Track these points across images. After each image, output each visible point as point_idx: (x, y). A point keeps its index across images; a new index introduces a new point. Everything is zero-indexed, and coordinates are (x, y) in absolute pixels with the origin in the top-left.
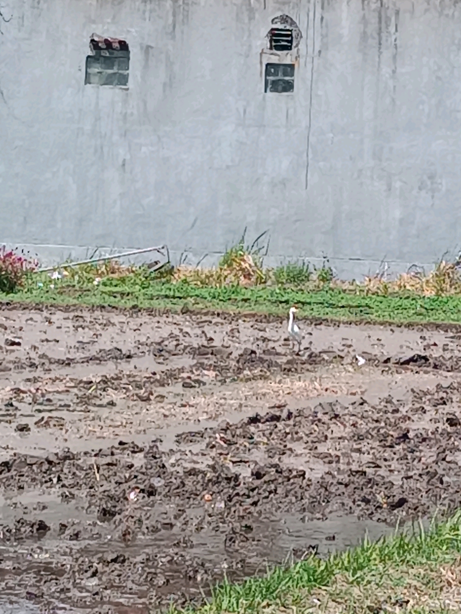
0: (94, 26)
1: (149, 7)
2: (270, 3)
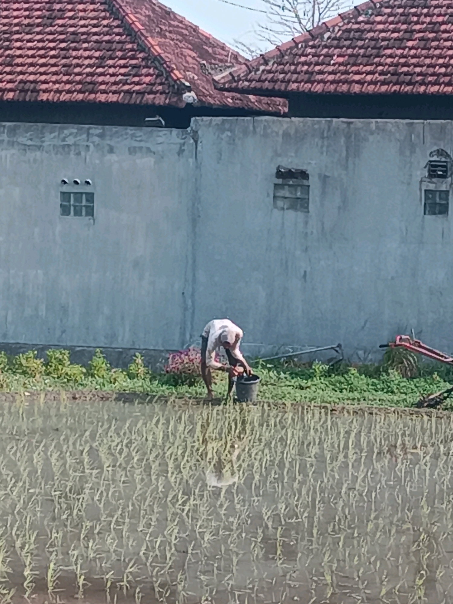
0: (280, 159)
1: (326, 143)
2: (428, 139)
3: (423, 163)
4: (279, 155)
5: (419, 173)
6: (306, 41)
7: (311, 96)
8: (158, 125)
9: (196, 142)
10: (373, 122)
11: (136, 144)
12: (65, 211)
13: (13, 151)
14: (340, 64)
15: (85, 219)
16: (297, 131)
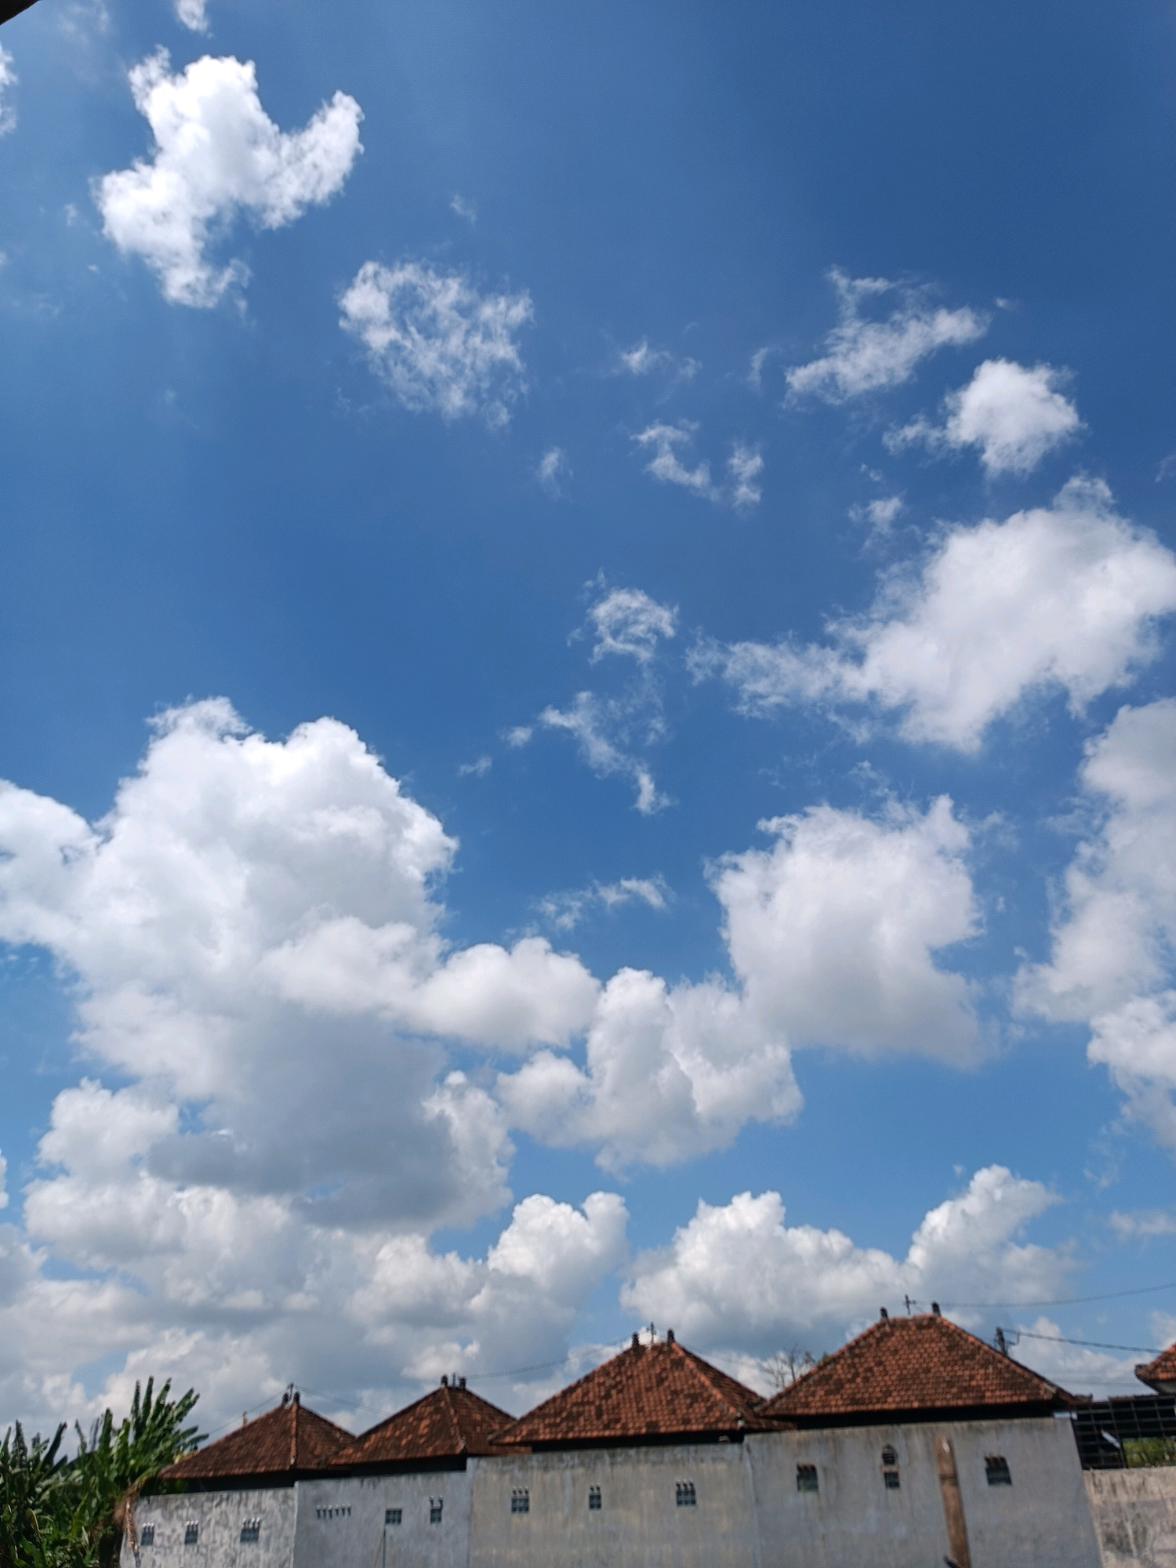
1: (822, 1445)
2: (880, 1438)
3: (880, 1455)
5: (878, 1461)
8: (725, 1442)
9: (749, 1451)
11: (716, 1455)
12: (679, 1503)
13: (648, 1466)
15: (691, 1507)
16: (804, 1439)
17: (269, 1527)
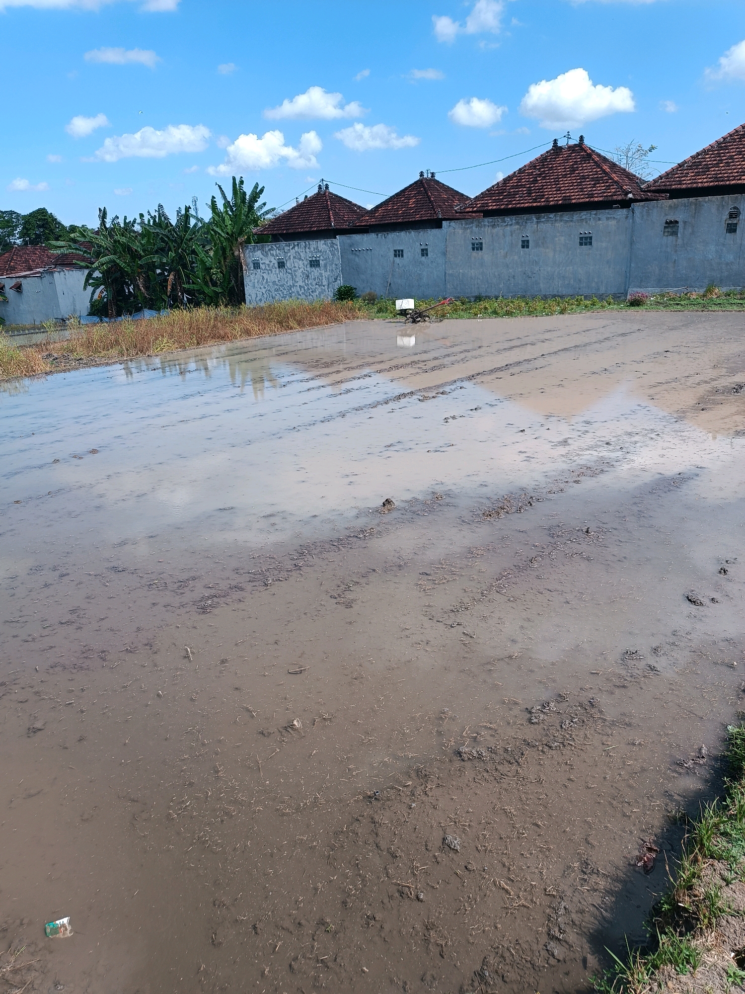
0: (667, 216)
1: (686, 208)
2: (730, 202)
3: (727, 213)
4: (667, 215)
5: (725, 217)
6: (677, 168)
7: (680, 190)
8: (618, 208)
9: (633, 213)
10: (707, 198)
11: (609, 216)
12: (581, 244)
13: (562, 223)
14: (692, 176)
15: (588, 246)
16: (675, 204)
17: (325, 259)
